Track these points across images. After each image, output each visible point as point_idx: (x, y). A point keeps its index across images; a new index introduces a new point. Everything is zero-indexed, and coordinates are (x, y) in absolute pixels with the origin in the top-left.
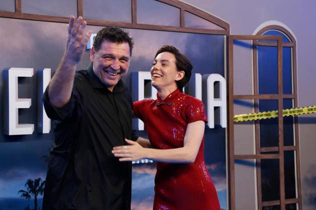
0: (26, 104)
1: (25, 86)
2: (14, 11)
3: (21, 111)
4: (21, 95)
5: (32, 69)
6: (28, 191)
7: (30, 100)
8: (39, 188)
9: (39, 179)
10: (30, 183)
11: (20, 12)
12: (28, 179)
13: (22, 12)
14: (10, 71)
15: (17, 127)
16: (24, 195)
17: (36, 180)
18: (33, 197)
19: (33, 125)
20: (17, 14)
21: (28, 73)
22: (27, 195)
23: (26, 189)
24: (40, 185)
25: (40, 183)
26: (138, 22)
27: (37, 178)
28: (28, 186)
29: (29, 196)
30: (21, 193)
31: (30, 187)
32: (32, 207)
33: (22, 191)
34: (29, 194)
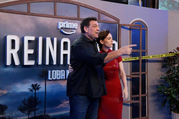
0: (32, 52)
1: (31, 44)
2: (27, 12)
3: (29, 55)
4: (29, 48)
5: (34, 37)
6: (32, 89)
7: (33, 50)
8: (37, 88)
9: (37, 84)
10: (33, 85)
11: (30, 12)
12: (32, 84)
13: (31, 12)
14: (25, 37)
15: (27, 62)
16: (30, 90)
17: (35, 84)
18: (34, 91)
19: (34, 61)
20: (28, 13)
21: (33, 38)
22: (31, 90)
23: (31, 88)
24: (37, 86)
25: (37, 85)
26: (80, 18)
27: (36, 84)
28: (32, 87)
29: (33, 91)
30: (29, 90)
31: (33, 87)
32: (34, 96)
33: (29, 89)
34: (33, 90)
